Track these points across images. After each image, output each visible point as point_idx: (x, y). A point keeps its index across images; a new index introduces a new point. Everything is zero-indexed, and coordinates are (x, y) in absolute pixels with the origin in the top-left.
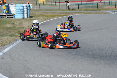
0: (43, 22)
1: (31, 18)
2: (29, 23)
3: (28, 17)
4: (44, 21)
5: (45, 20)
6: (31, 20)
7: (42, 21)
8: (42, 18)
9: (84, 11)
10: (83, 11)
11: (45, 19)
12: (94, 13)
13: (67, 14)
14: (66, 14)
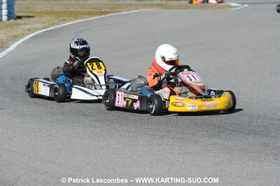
1: (18, 21)
2: (5, 34)
4: (49, 27)
5: (53, 24)
6: (15, 24)
8: (44, 19)
11: (53, 22)
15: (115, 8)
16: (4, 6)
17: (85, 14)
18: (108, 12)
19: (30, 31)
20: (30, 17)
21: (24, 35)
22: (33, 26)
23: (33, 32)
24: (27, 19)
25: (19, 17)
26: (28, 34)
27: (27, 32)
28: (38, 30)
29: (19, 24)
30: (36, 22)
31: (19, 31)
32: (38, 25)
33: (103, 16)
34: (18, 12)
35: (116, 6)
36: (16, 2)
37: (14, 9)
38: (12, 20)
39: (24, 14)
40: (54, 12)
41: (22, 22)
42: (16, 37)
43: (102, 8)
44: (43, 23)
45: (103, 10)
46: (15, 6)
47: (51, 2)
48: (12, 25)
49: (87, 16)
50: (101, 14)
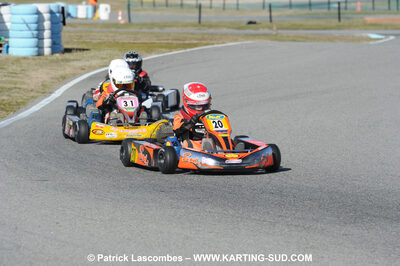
1: (67, 55)
2: (48, 74)
3: (54, 51)
6: (62, 60)
7: (100, 67)
8: (103, 53)
9: (280, 31)
10: (278, 29)
12: (314, 39)
13: (204, 42)
14: (203, 39)
15: (205, 39)
16: (47, 34)
17: (162, 47)
18: (195, 45)
19: (84, 70)
20: (80, 50)
21: (75, 76)
22: (87, 64)
23: (88, 72)
24: (79, 53)
25: (68, 50)
26: (81, 75)
27: (80, 71)
28: (95, 68)
29: (68, 61)
30: (92, 57)
31: (68, 70)
32: (94, 62)
33: (188, 50)
34: (68, 43)
35: (206, 36)
36: (64, 28)
37: (60, 38)
38: (57, 55)
39: (75, 46)
40: (118, 43)
41: (72, 58)
42: (64, 79)
43: (185, 39)
44: (102, 58)
45: (187, 42)
46: (62, 34)
47: (113, 29)
48: (57, 61)
49: (164, 50)
50: (185, 46)
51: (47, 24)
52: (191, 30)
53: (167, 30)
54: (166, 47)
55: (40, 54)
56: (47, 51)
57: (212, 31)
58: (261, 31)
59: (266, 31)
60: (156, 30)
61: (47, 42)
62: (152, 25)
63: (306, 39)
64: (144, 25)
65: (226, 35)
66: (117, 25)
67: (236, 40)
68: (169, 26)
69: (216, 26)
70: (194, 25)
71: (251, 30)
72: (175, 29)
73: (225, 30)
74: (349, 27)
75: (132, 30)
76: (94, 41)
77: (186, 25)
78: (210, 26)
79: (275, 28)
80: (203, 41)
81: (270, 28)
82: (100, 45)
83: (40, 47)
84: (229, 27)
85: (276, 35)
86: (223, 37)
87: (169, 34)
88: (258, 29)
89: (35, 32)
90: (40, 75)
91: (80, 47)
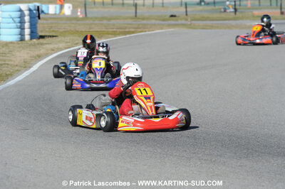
0: (69, 49)
1: (41, 40)
2: (28, 53)
3: (32, 38)
4: (73, 47)
6: (38, 44)
7: (66, 48)
8: (68, 39)
9: (193, 22)
10: (192, 20)
11: (77, 42)
12: (217, 27)
14: (137, 28)
15: (140, 28)
16: (27, 25)
17: (109, 34)
18: (133, 32)
19: (53, 50)
20: (51, 36)
21: (47, 55)
22: (56, 46)
23: (56, 52)
24: (50, 39)
25: (42, 37)
26: (51, 54)
27: (50, 52)
28: (61, 49)
29: (42, 44)
30: (60, 42)
31: (42, 51)
32: (61, 45)
33: (128, 36)
34: (42, 31)
35: (141, 26)
36: (40, 21)
37: (36, 28)
38: (35, 40)
39: (47, 34)
40: (78, 31)
41: (45, 42)
42: (39, 57)
43: (126, 28)
44: (67, 42)
45: (127, 30)
46: (38, 25)
47: (74, 22)
48: (34, 45)
49: (110, 36)
50: (125, 33)
51: (27, 18)
52: (130, 21)
53: (112, 22)
54: (112, 34)
55: (22, 39)
56: (27, 37)
57: (145, 22)
58: (180, 22)
59: (183, 22)
60: (105, 22)
61: (27, 31)
62: (102, 18)
63: (212, 27)
64: (96, 18)
65: (154, 25)
66: (77, 19)
67: (162, 29)
68: (114, 19)
69: (148, 19)
70: (131, 18)
71: (172, 22)
72: (118, 21)
73: (153, 21)
74: (242, 18)
75: (87, 22)
76: (61, 30)
77: (127, 18)
78: (143, 19)
79: (189, 20)
80: (138, 29)
81: (186, 20)
82: (65, 33)
83: (22, 35)
84: (156, 20)
85: (190, 25)
86: (153, 26)
87: (114, 25)
88: (177, 20)
89: (19, 24)
90: (23, 55)
91: (51, 34)
